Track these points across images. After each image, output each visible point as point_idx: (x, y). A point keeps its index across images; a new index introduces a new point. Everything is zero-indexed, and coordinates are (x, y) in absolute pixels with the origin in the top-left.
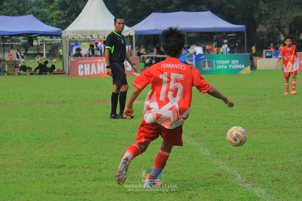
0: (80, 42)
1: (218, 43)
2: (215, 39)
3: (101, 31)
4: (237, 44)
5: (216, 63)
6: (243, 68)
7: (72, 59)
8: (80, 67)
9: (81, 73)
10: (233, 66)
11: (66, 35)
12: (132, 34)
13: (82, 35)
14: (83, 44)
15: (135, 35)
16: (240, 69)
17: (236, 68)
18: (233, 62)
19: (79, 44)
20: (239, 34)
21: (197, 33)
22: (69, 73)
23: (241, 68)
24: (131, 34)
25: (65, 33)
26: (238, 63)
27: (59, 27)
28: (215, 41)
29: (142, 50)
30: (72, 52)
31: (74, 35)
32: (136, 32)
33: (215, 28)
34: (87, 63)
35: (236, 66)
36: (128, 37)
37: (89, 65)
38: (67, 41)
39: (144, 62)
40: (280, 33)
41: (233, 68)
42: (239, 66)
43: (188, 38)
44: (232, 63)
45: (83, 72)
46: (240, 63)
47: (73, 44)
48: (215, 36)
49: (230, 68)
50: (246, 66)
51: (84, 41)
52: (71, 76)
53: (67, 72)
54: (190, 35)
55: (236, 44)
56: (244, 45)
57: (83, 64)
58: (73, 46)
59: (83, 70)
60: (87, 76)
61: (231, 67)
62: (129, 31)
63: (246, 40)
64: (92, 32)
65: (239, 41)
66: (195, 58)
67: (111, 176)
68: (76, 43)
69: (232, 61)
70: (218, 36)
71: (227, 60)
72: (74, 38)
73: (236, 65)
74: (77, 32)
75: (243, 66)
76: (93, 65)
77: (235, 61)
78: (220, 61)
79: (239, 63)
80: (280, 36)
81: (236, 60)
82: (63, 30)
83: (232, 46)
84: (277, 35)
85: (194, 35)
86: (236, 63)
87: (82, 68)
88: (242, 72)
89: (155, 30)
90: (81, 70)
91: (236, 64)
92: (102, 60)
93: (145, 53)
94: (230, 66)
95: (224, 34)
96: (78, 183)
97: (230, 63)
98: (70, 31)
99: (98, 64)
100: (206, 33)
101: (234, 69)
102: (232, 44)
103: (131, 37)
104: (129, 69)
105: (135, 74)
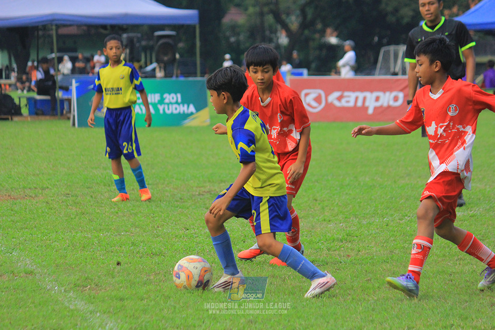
1: (131, 53)
4: (177, 56)
6: (192, 114)
10: (168, 109)
16: (185, 116)
17: (175, 112)
18: (169, 98)
23: (186, 111)
26: (179, 100)
28: (127, 46)
35: (176, 109)
40: (279, 27)
41: (168, 112)
42: (183, 109)
43: (59, 37)
44: (167, 101)
46: (185, 101)
49: (161, 111)
50: (198, 109)
54: (63, 31)
55: (175, 56)
56: (194, 54)
61: (164, 110)
63: (198, 44)
65: (181, 45)
66: (77, 88)
69: (166, 95)
70: (131, 35)
71: (155, 92)
73: (175, 106)
75: (192, 109)
77: (173, 95)
79: (183, 102)
80: (279, 34)
81: (176, 94)
83: (166, 58)
84: (271, 32)
85: (73, 30)
86: (174, 100)
88: (189, 123)
91: (177, 103)
94: (161, 108)
97: (162, 101)
100: (105, 27)
101: (172, 114)
102: (166, 54)
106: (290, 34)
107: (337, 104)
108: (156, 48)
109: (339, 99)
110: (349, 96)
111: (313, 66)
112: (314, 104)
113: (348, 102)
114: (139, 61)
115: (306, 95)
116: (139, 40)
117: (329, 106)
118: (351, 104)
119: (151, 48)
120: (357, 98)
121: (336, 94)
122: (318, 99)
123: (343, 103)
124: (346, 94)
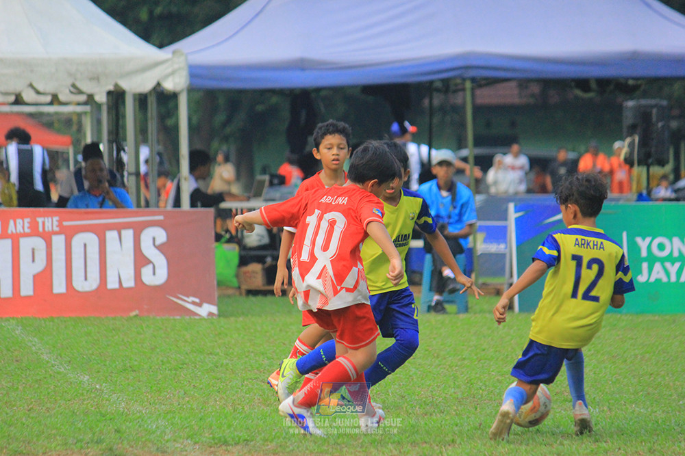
1: (645, 143)
2: (628, 119)
5: (634, 249)
12: (175, 82)
15: (191, 90)
21: (524, 83)
24: (169, 85)
28: (632, 129)
29: (223, 175)
32: (195, 72)
33: (634, 58)
48: (630, 104)
54: (488, 96)
62: (157, 64)
70: (645, 102)
78: (659, 240)
85: (508, 95)
89: (301, 65)
93: (235, 189)
100: (583, 84)
103: (165, 99)
104: (157, 274)
105: (188, 302)
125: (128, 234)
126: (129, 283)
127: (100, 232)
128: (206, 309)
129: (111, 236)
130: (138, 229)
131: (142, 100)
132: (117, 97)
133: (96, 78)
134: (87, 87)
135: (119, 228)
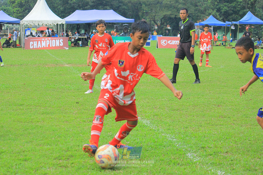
0: (31, 28)
1: (117, 30)
2: (115, 27)
3: (45, 21)
4: (129, 31)
5: (116, 42)
7: (26, 38)
8: (31, 43)
9: (31, 47)
11: (23, 23)
13: (33, 23)
14: (32, 29)
15: (66, 24)
19: (30, 29)
20: (130, 24)
22: (24, 47)
24: (63, 23)
25: (22, 22)
27: (17, 18)
28: (115, 28)
29: (70, 33)
30: (26, 34)
31: (27, 23)
32: (66, 22)
33: (115, 20)
34: (35, 41)
36: (61, 25)
37: (36, 42)
38: (23, 27)
39: (71, 41)
40: (155, 24)
45: (32, 46)
47: (26, 29)
48: (115, 25)
51: (33, 27)
52: (25, 49)
53: (23, 46)
55: (128, 31)
57: (33, 41)
58: (26, 30)
59: (33, 45)
60: (35, 48)
62: (62, 21)
64: (39, 21)
65: (129, 29)
67: (53, 111)
68: (28, 28)
69: (126, 41)
70: (117, 25)
71: (123, 40)
72: (27, 25)
74: (30, 21)
76: (39, 42)
77: (127, 41)
78: (118, 41)
80: (155, 26)
82: (21, 20)
84: (153, 26)
87: (32, 44)
89: (78, 21)
90: (32, 45)
92: (45, 39)
93: (71, 35)
95: (120, 24)
96: (33, 115)
98: (25, 21)
99: (42, 42)
100: (110, 23)
102: (126, 30)
103: (63, 25)
104: (62, 45)
105: (65, 48)
106: (158, 26)
107: (170, 44)
108: (123, 29)
109: (171, 42)
110: (173, 42)
111: (164, 34)
112: (164, 44)
113: (173, 43)
114: (119, 32)
115: (162, 41)
116: (119, 27)
117: (168, 44)
118: (174, 44)
119: (122, 29)
120: (175, 42)
121: (170, 41)
122: (165, 42)
123: (172, 43)
124: (172, 41)
125: (58, 40)
126: (59, 46)
127: (55, 40)
128: (67, 48)
129: (57, 40)
130: (60, 39)
131: (60, 25)
132: (57, 25)
133: (55, 22)
134: (54, 23)
135: (57, 39)
